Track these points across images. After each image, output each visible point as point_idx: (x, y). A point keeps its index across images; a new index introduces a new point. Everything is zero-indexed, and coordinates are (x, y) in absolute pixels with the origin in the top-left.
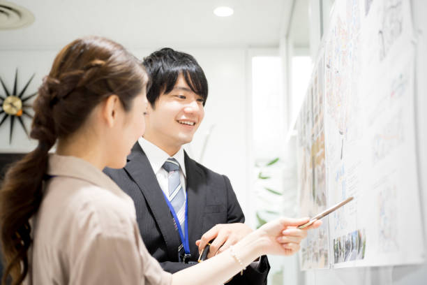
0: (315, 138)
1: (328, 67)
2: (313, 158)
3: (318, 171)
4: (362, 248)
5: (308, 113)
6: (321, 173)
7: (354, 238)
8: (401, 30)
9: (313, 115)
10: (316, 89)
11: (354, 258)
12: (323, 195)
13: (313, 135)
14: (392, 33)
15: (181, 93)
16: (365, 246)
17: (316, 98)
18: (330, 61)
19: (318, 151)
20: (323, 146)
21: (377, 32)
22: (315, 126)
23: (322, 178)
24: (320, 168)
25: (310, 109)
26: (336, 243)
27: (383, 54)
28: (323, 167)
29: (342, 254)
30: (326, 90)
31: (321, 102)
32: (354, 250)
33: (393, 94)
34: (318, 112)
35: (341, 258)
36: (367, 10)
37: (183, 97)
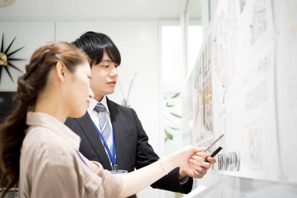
0: (206, 86)
1: (215, 41)
2: (204, 99)
3: (207, 107)
4: (238, 164)
5: (200, 68)
6: (209, 109)
7: (232, 157)
8: (265, 28)
9: (204, 69)
10: (206, 53)
11: (232, 169)
12: (211, 124)
13: (204, 84)
14: (259, 28)
15: (106, 64)
16: (239, 163)
17: (206, 59)
18: (215, 37)
19: (207, 95)
20: (211, 92)
21: (249, 26)
22: (205, 78)
23: (210, 113)
24: (209, 106)
25: (202, 65)
26: (220, 157)
27: (253, 41)
28: (211, 106)
29: (224, 165)
30: (213, 57)
31: (209, 63)
32: (232, 164)
33: (259, 68)
34: (207, 69)
35: (223, 167)
36: (242, 9)
37: (107, 67)
